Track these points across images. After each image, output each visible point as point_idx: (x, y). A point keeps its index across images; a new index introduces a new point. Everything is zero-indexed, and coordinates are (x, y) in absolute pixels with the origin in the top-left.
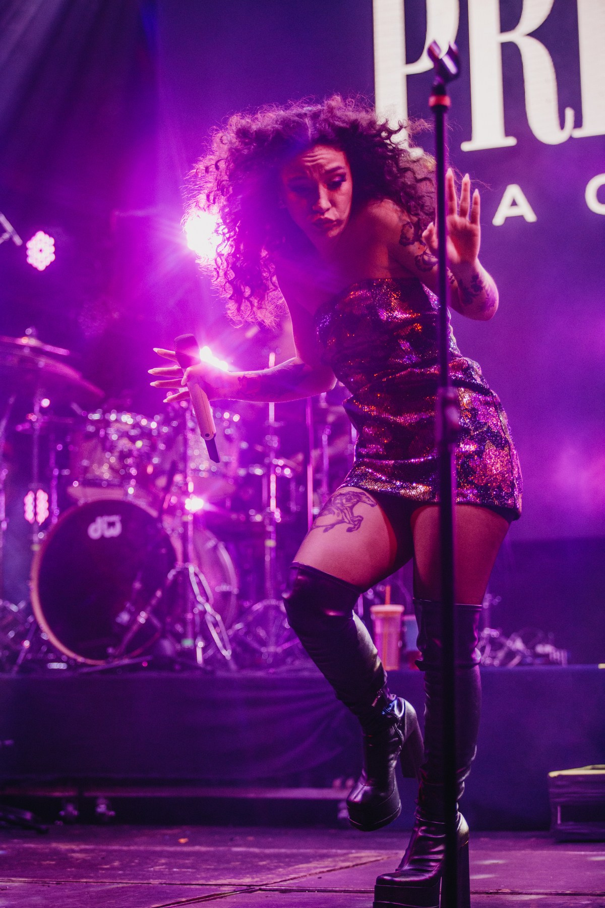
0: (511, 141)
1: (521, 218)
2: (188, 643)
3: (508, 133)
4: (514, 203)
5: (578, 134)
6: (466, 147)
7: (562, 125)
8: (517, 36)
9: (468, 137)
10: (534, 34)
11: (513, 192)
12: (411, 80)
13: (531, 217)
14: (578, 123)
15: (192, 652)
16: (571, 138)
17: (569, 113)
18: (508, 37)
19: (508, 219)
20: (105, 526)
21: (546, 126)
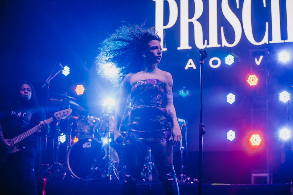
0: (190, 48)
1: (192, 68)
2: (108, 175)
3: (189, 46)
4: (190, 64)
5: (208, 46)
6: (179, 48)
7: (204, 44)
8: (193, 20)
9: (179, 46)
10: (197, 20)
11: (190, 61)
12: (165, 30)
13: (195, 68)
14: (208, 44)
15: (109, 177)
16: (206, 47)
17: (206, 41)
18: (191, 20)
19: (189, 68)
20: (87, 145)
21: (200, 44)
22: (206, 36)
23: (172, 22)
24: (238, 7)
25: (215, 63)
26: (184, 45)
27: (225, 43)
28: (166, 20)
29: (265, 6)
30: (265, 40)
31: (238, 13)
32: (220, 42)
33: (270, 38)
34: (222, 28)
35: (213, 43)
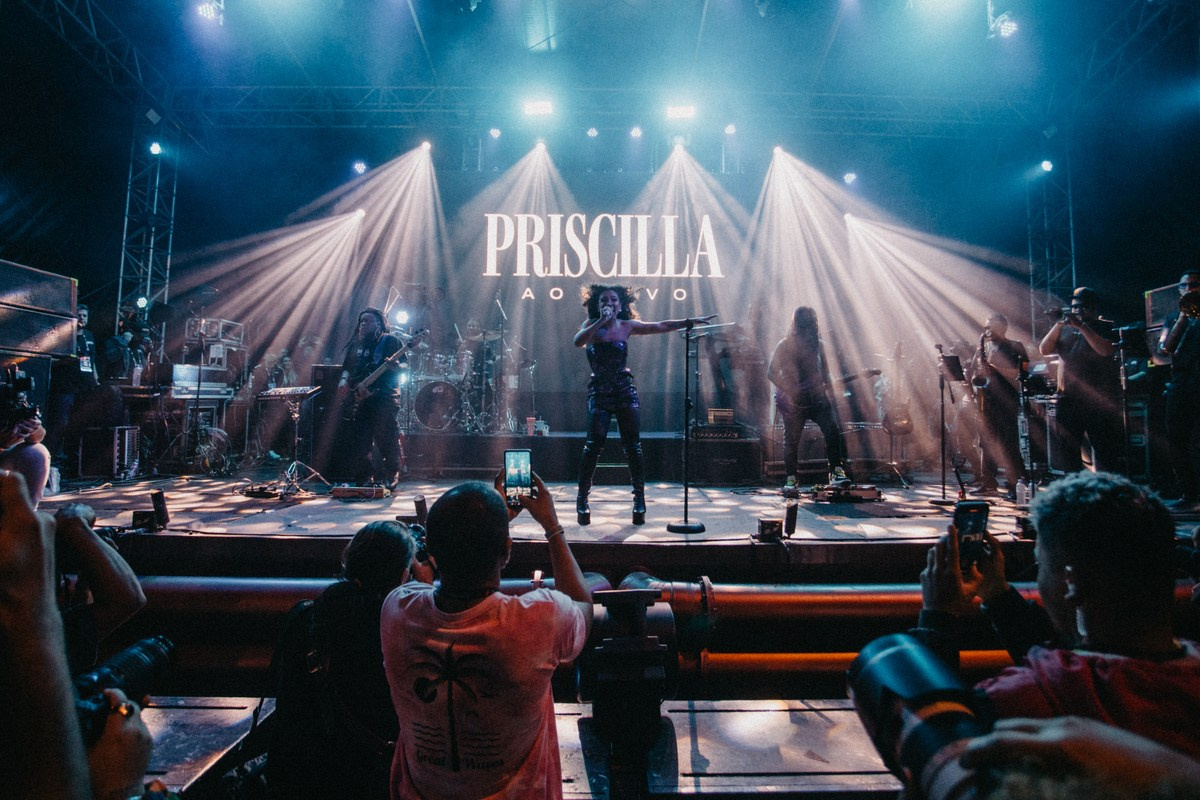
0: (528, 275)
1: (530, 298)
3: (528, 273)
4: (528, 293)
5: (549, 275)
6: (515, 275)
7: (544, 271)
8: (531, 243)
9: (516, 272)
10: (540, 244)
11: (528, 290)
12: (498, 252)
13: (533, 298)
14: (549, 272)
16: (546, 276)
17: (546, 268)
18: (529, 243)
19: (526, 298)
21: (539, 272)
22: (547, 263)
23: (507, 243)
24: (584, 233)
25: (556, 294)
26: (521, 270)
27: (568, 272)
28: (500, 242)
29: (614, 234)
30: (613, 273)
31: (585, 240)
32: (562, 270)
33: (619, 271)
34: (566, 256)
35: (555, 272)
